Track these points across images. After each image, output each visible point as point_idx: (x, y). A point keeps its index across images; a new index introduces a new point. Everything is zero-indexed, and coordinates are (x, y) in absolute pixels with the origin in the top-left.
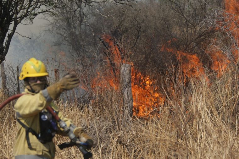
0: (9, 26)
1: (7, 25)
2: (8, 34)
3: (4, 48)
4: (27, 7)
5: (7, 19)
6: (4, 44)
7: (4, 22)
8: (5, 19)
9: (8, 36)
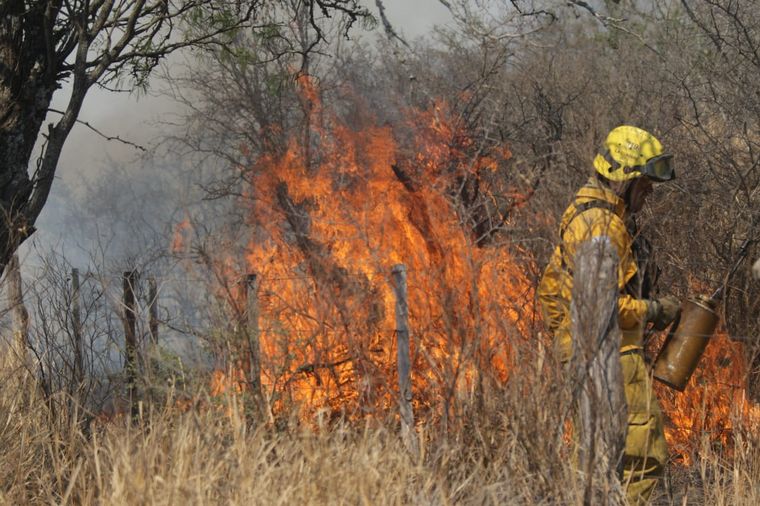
0: (49, 97)
1: (43, 92)
2: (51, 126)
3: (32, 182)
4: (128, 14)
5: (43, 70)
6: (32, 169)
7: (31, 77)
8: (37, 66)
9: (47, 134)
